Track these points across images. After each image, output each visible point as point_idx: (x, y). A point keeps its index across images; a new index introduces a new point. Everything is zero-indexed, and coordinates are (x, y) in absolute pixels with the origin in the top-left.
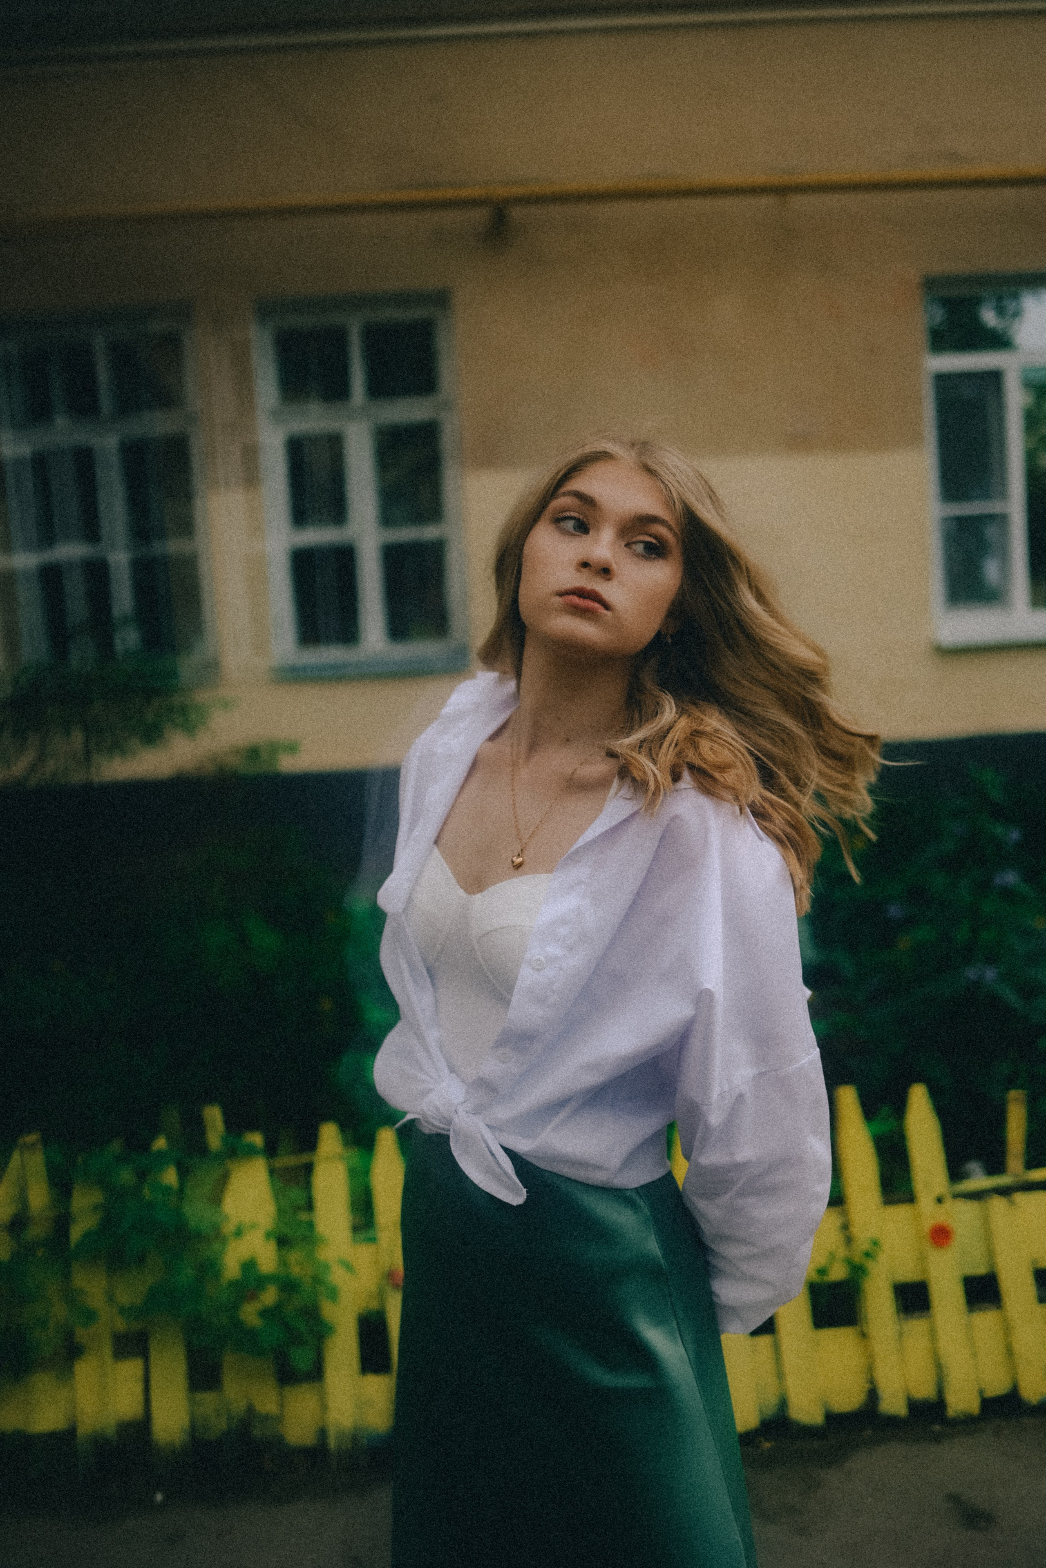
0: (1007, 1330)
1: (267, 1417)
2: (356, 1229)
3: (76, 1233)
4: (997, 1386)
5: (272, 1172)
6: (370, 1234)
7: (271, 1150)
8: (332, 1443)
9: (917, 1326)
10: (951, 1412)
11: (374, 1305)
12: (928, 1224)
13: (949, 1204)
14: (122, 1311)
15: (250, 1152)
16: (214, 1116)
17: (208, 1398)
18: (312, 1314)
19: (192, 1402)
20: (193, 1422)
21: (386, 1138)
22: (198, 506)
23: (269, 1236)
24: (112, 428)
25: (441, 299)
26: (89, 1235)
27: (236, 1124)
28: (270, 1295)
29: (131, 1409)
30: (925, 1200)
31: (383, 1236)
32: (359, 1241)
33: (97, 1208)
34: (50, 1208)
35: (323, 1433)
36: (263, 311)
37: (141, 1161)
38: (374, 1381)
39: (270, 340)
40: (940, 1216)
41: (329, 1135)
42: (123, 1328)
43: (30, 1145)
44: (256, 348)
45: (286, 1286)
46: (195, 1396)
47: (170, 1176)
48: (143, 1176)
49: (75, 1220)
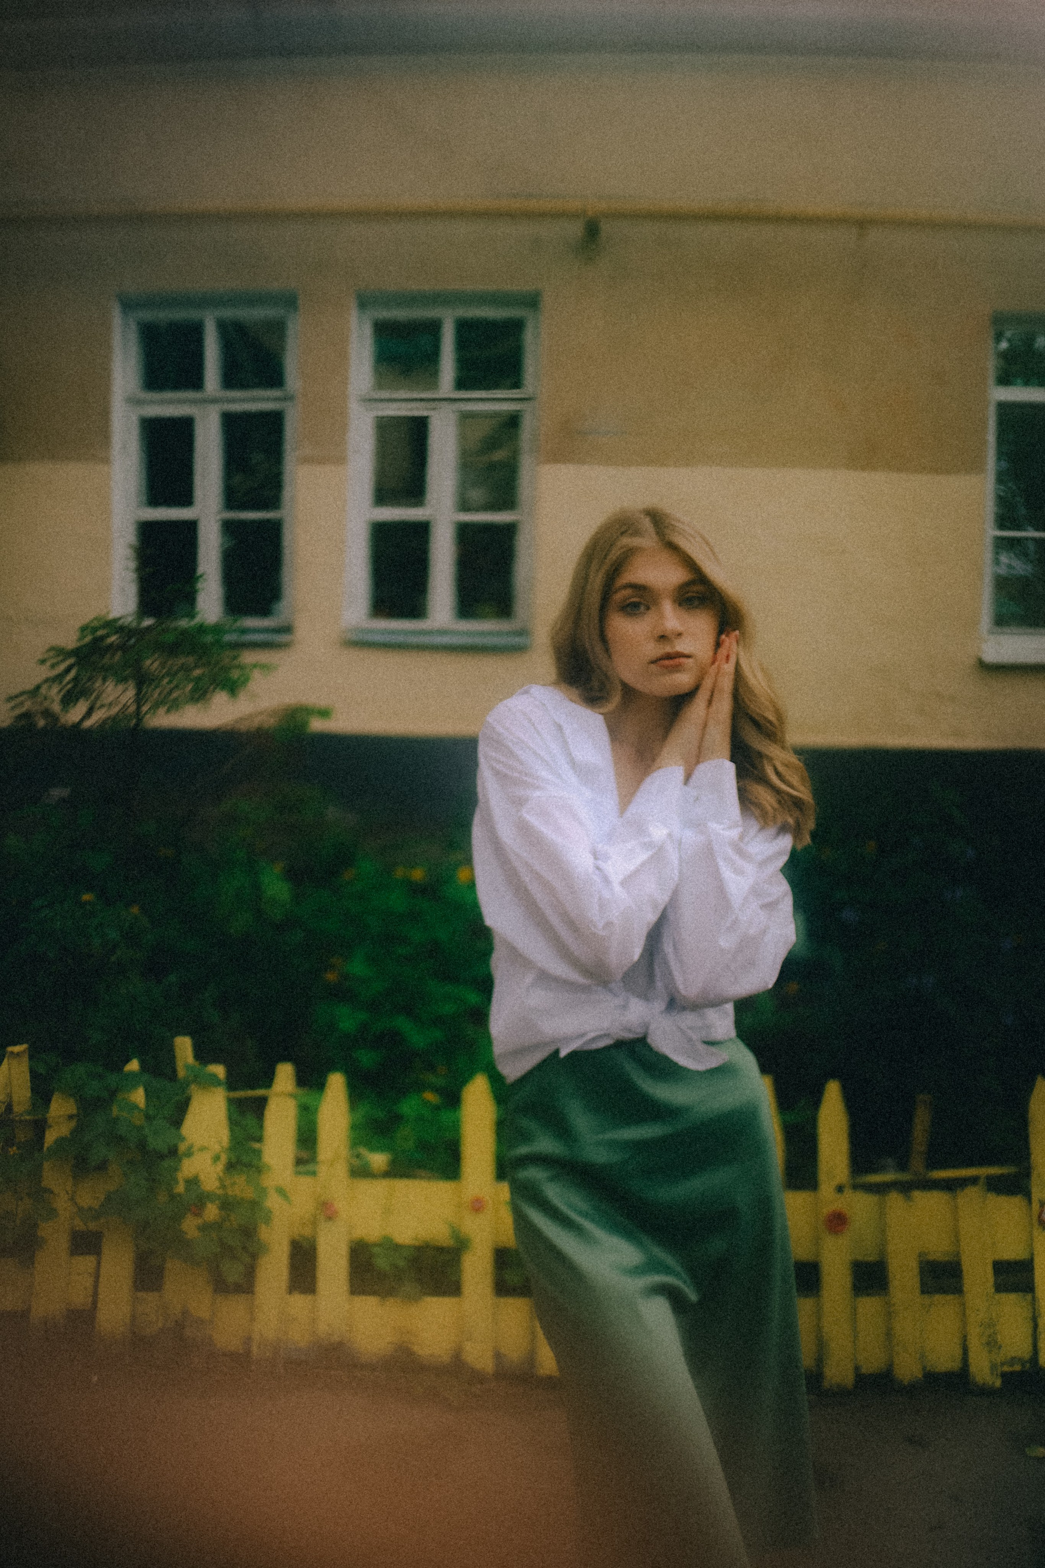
0: (889, 1315)
1: (199, 1320)
2: (299, 1162)
3: (50, 1137)
4: (872, 1363)
5: (231, 1101)
6: (310, 1167)
7: (232, 1084)
8: (255, 1349)
9: (807, 1300)
10: (826, 1384)
11: (307, 1232)
12: (826, 1210)
13: (848, 1193)
14: (81, 1211)
15: (214, 1081)
16: (184, 1046)
17: (151, 1297)
18: (248, 1232)
19: (134, 1300)
20: (134, 1317)
21: (336, 1082)
22: (287, 478)
23: (216, 1158)
24: (214, 401)
25: (532, 301)
26: (60, 1141)
27: (203, 1055)
28: (212, 1212)
29: (80, 1298)
30: (826, 1188)
31: (323, 1170)
32: (300, 1173)
33: (71, 1117)
34: (29, 1114)
35: (249, 1340)
36: (363, 303)
37: (112, 1079)
38: (299, 1301)
39: (368, 330)
40: (839, 1203)
41: (285, 1073)
42: (79, 1225)
43: (18, 1054)
44: (354, 337)
45: (227, 1205)
46: (139, 1294)
47: (139, 1096)
48: (113, 1093)
49: (50, 1126)
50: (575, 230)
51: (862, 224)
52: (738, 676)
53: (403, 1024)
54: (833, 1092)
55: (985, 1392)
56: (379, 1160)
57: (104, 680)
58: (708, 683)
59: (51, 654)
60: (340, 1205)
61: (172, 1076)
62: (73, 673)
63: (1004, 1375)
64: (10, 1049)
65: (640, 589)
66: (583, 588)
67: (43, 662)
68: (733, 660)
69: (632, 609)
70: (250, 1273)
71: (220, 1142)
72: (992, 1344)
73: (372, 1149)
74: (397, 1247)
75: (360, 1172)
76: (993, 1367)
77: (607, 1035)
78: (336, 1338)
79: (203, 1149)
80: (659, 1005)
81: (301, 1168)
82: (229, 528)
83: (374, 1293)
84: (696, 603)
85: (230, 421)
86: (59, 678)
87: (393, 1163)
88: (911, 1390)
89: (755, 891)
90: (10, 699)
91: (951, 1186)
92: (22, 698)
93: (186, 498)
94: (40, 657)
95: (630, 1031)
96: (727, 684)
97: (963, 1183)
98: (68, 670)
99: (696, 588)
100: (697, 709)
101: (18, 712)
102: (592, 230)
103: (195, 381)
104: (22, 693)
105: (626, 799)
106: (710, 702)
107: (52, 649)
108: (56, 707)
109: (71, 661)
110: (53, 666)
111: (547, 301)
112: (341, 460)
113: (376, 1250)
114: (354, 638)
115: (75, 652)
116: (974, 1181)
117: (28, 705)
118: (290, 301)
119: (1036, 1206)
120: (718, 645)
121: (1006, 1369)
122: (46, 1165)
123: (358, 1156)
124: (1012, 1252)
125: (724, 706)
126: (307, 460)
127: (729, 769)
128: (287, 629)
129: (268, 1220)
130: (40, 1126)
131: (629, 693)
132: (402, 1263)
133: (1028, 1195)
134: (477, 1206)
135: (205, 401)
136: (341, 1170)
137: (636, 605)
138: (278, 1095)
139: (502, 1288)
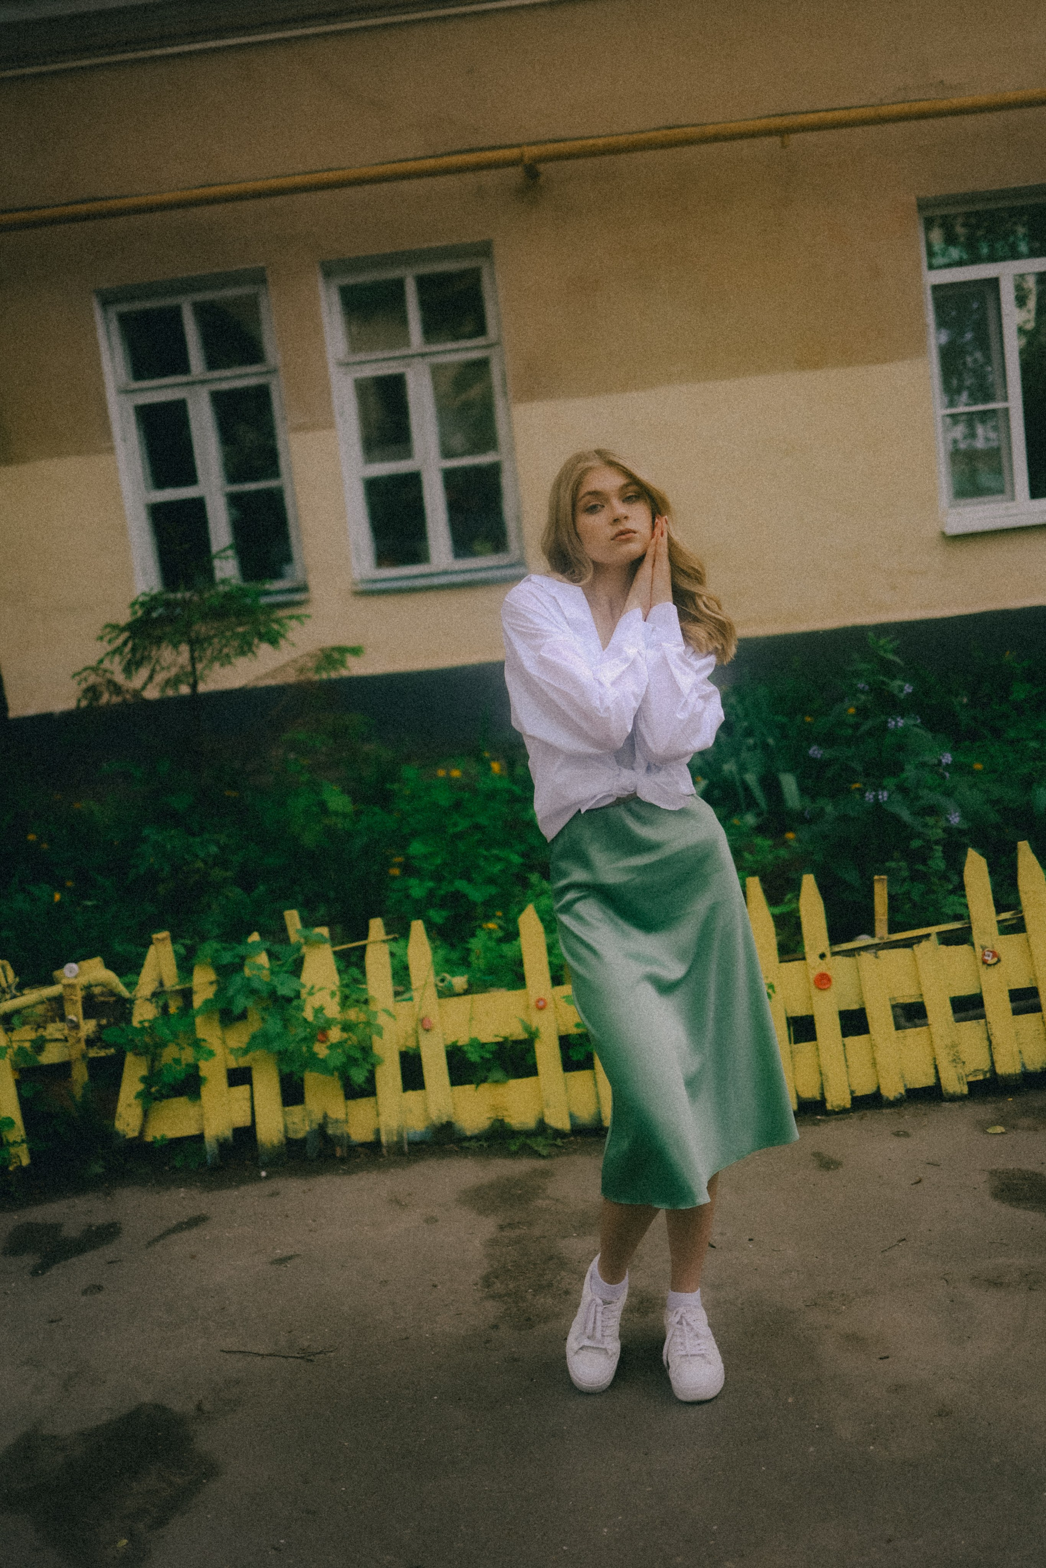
0: (873, 1047)
1: (337, 1121)
2: (397, 994)
3: (198, 1001)
4: (865, 1088)
5: (335, 953)
6: (406, 996)
7: (334, 939)
8: (384, 1139)
9: (806, 1047)
10: (829, 1106)
11: (411, 1043)
12: (813, 974)
13: (829, 959)
14: (232, 1051)
15: (321, 940)
16: (293, 918)
17: (297, 1109)
18: (366, 1050)
19: (285, 1114)
20: (286, 1127)
21: (418, 927)
22: (281, 446)
23: (333, 994)
24: (203, 382)
25: (485, 250)
26: (207, 1002)
27: (307, 923)
28: (335, 1034)
29: (242, 1119)
30: (812, 957)
31: (416, 995)
32: (398, 1001)
33: (211, 983)
34: (178, 984)
35: (378, 1132)
36: (328, 273)
37: (241, 950)
38: (413, 1096)
39: (336, 298)
40: (821, 967)
41: (376, 926)
42: (233, 1065)
43: (163, 939)
44: (324, 305)
45: (347, 1027)
46: (287, 1109)
47: (263, 959)
48: (243, 958)
49: (196, 992)
50: (515, 175)
51: (782, 132)
52: (671, 544)
53: (461, 885)
54: (809, 882)
55: (954, 1098)
56: (459, 982)
57: (159, 648)
58: (650, 551)
59: (108, 630)
60: (435, 1020)
61: (286, 940)
62: (130, 645)
63: (970, 1084)
64: (155, 936)
65: (595, 493)
66: (558, 502)
67: (101, 638)
68: (665, 534)
69: (592, 510)
70: (371, 1080)
71: (334, 983)
72: (956, 1060)
73: (453, 974)
74: (483, 1045)
75: (446, 993)
76: (960, 1079)
77: (609, 796)
78: (445, 1119)
79: (321, 989)
80: (641, 771)
81: (399, 998)
82: (234, 500)
83: (471, 1082)
84: (634, 499)
85: (218, 399)
86: (118, 651)
87: (470, 984)
88: (896, 1103)
89: (695, 687)
90: (74, 676)
91: (908, 944)
92: (85, 674)
93: (189, 477)
94: (100, 633)
95: (624, 789)
96: (664, 550)
97: (919, 939)
98: (125, 643)
99: (631, 488)
100: (646, 570)
101: (84, 686)
102: (532, 172)
103: (180, 366)
104: (85, 669)
105: (606, 642)
106: (653, 565)
107: (108, 626)
108: (119, 678)
109: (126, 635)
110: (110, 641)
111: (499, 251)
112: (330, 425)
113: (465, 1048)
114: (361, 587)
115: (130, 627)
116: (927, 936)
117: (93, 679)
118: (259, 278)
119: (979, 950)
120: (653, 526)
121: (971, 1079)
122: (198, 1020)
123: (443, 980)
124: (965, 990)
125: (664, 566)
126: (300, 428)
127: (674, 609)
128: (303, 588)
129: (380, 1034)
130: (187, 995)
131: (598, 567)
132: (488, 1056)
133: (973, 945)
134: (541, 1006)
135: (193, 383)
136: (431, 992)
137: (595, 507)
138: (374, 942)
139: (569, 1065)
